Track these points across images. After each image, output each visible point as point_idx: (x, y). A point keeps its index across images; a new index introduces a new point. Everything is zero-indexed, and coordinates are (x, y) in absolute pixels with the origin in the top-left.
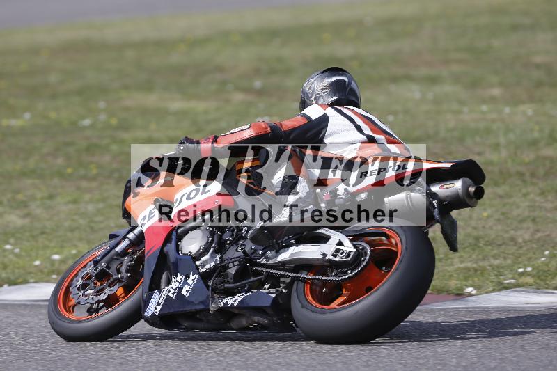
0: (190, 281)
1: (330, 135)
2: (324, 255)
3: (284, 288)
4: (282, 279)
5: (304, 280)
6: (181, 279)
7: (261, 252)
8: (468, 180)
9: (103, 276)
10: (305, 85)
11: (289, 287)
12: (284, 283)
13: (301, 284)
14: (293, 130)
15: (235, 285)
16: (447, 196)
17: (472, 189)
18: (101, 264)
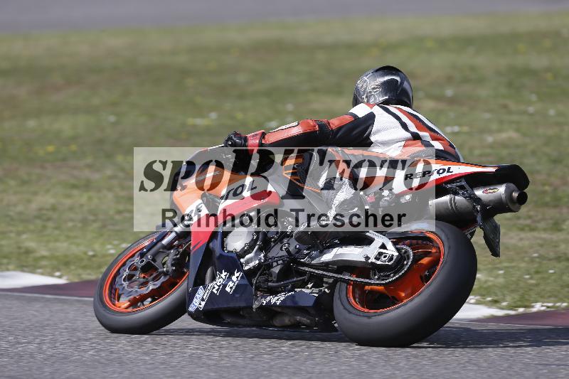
0: (234, 278)
2: (367, 258)
3: (326, 288)
4: (325, 280)
5: (347, 282)
6: (226, 276)
7: (305, 252)
8: (512, 185)
9: (148, 268)
10: (358, 82)
11: (332, 287)
12: (327, 283)
13: (344, 285)
14: (341, 128)
15: (277, 284)
16: (490, 201)
17: (515, 195)
18: (147, 257)
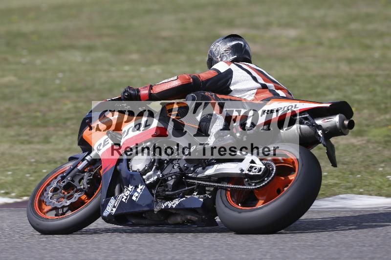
0: (139, 190)
1: (235, 84)
2: (242, 170)
3: (209, 194)
5: (226, 189)
6: (132, 189)
7: (192, 169)
9: (69, 187)
10: (212, 47)
12: (209, 191)
13: (224, 192)
14: (208, 80)
15: (172, 193)
17: (346, 122)
18: (67, 178)
